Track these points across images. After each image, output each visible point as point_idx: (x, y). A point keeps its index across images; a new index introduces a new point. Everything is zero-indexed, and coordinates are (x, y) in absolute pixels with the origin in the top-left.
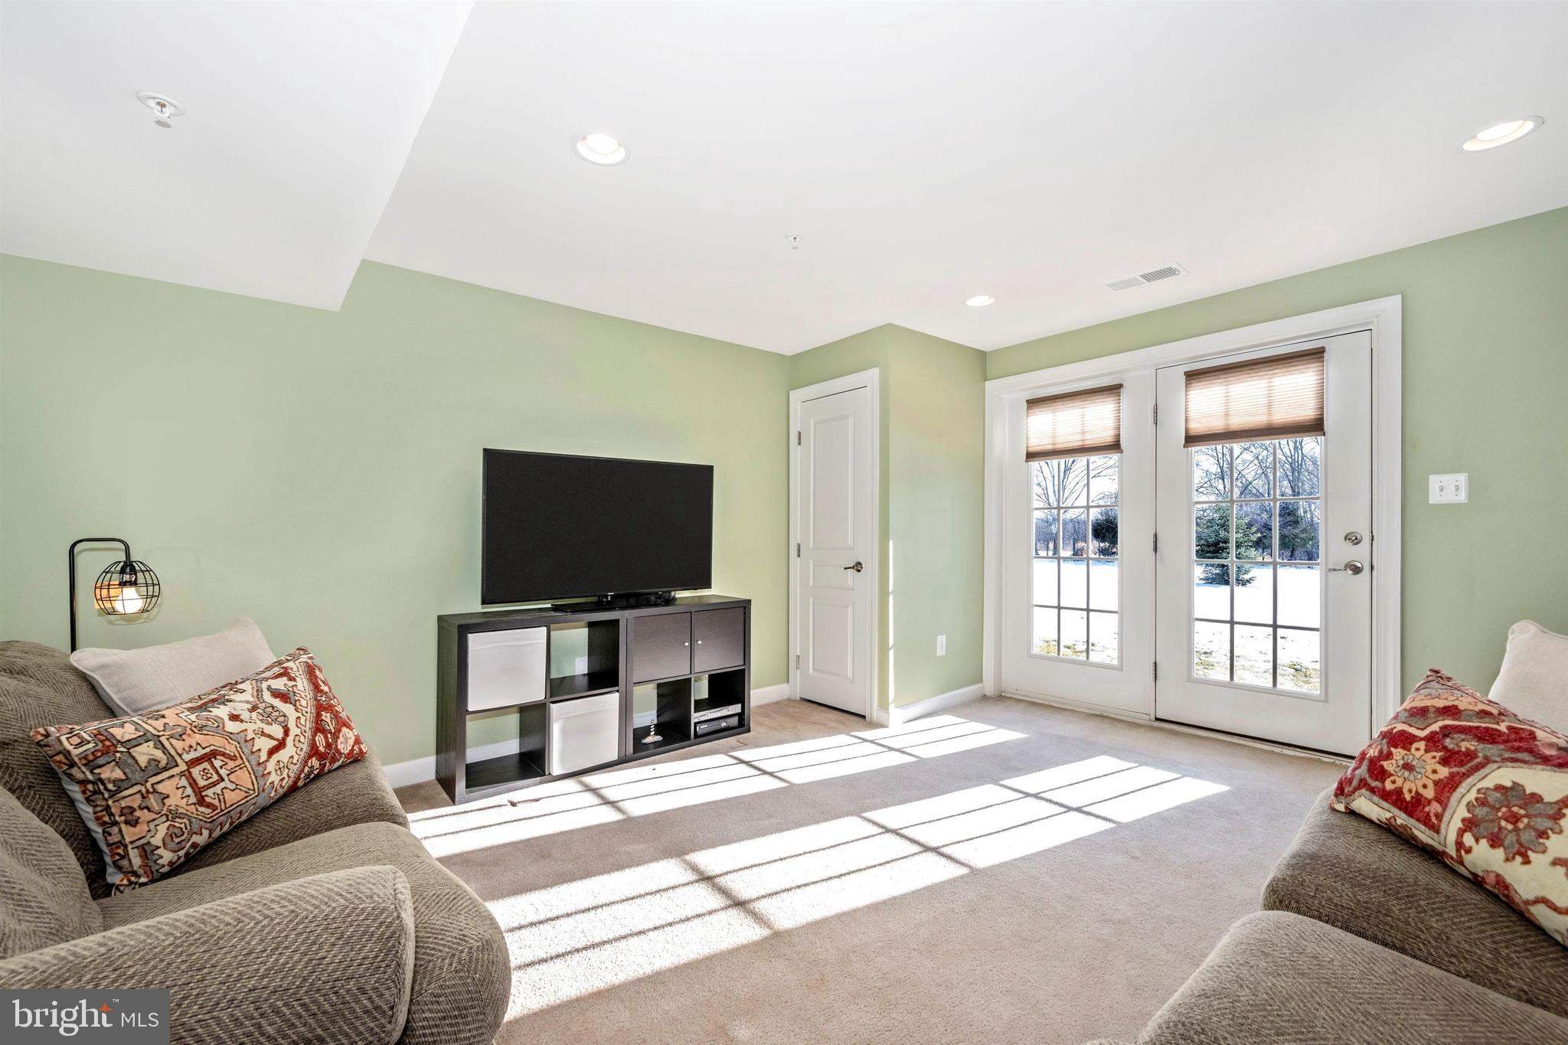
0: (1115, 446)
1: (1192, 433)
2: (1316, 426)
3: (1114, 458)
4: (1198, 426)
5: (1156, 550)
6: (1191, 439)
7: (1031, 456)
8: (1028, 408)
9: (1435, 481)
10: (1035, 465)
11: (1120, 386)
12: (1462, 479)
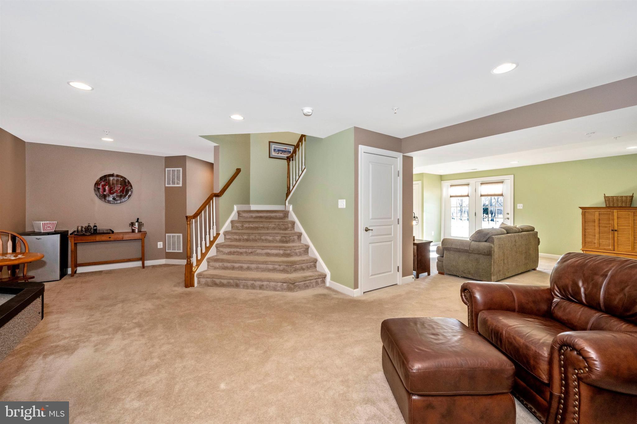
0: (468, 196)
1: (482, 194)
2: (502, 195)
3: (468, 198)
4: (483, 194)
5: (475, 215)
6: (481, 196)
7: (451, 197)
8: (450, 187)
9: (518, 205)
10: (452, 198)
11: (469, 184)
12: (522, 205)
